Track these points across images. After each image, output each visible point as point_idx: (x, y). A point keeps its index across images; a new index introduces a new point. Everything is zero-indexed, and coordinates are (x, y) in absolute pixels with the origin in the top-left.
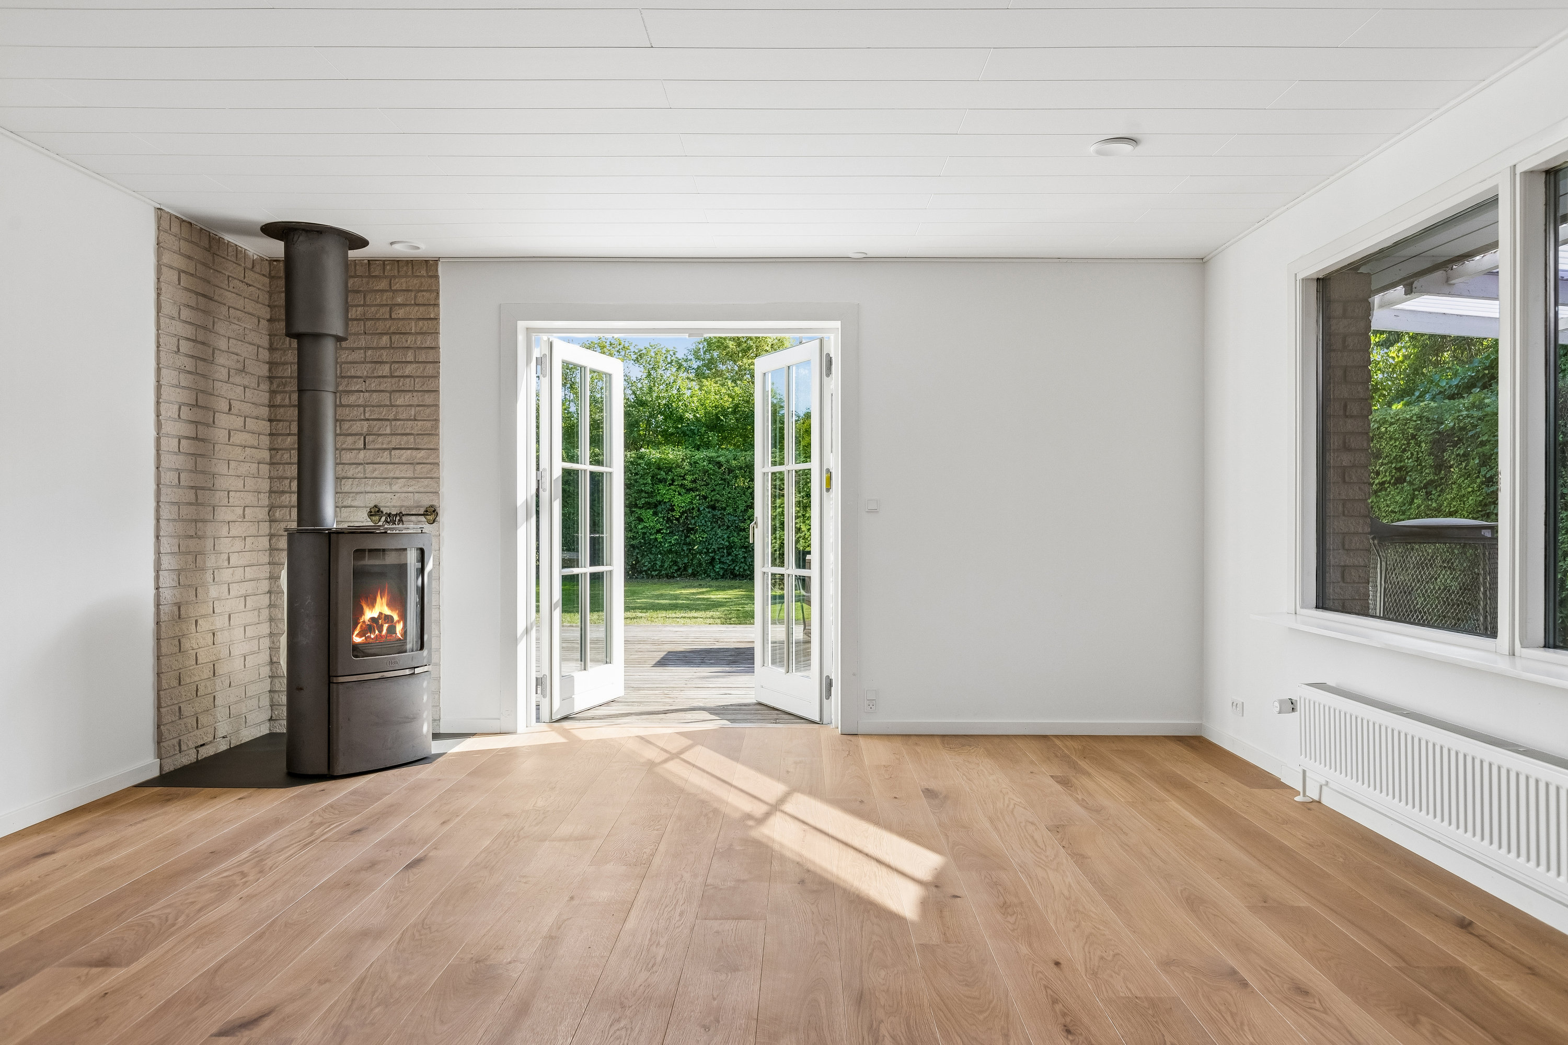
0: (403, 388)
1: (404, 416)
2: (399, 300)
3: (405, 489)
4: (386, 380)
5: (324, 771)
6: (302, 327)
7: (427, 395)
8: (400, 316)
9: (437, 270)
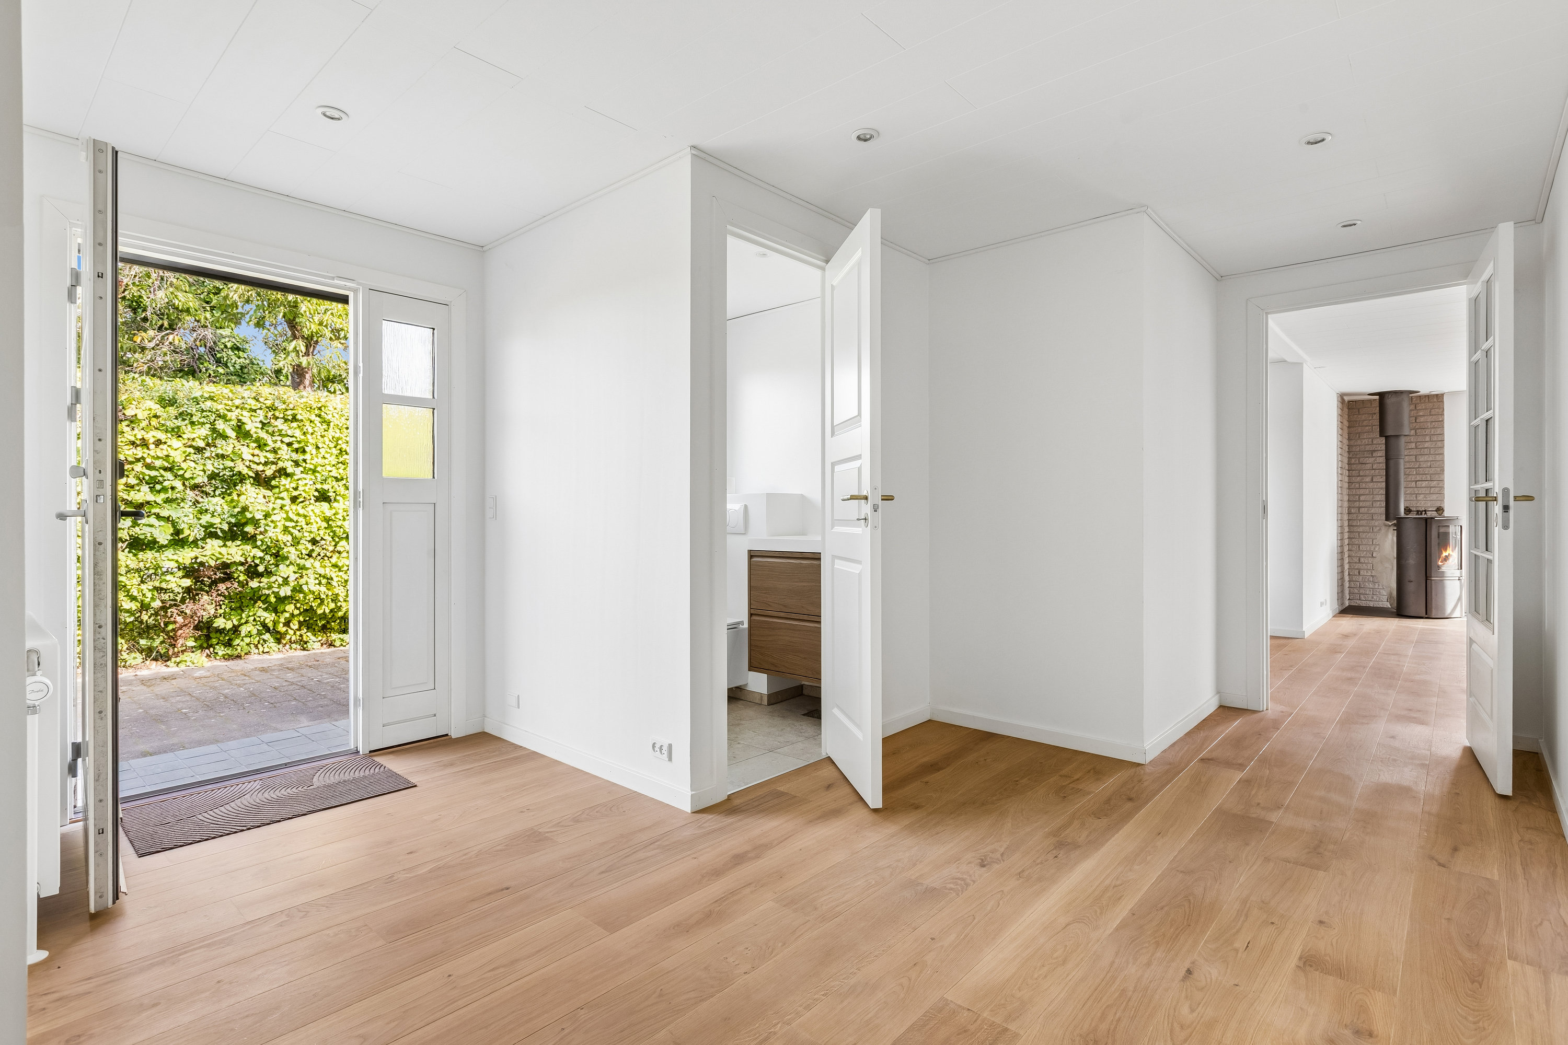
0: (1423, 453)
1: (1424, 466)
2: (1421, 414)
3: (1425, 499)
4: (1413, 450)
5: (1424, 615)
6: (1390, 433)
7: (1437, 456)
8: (1421, 421)
9: (1443, 398)
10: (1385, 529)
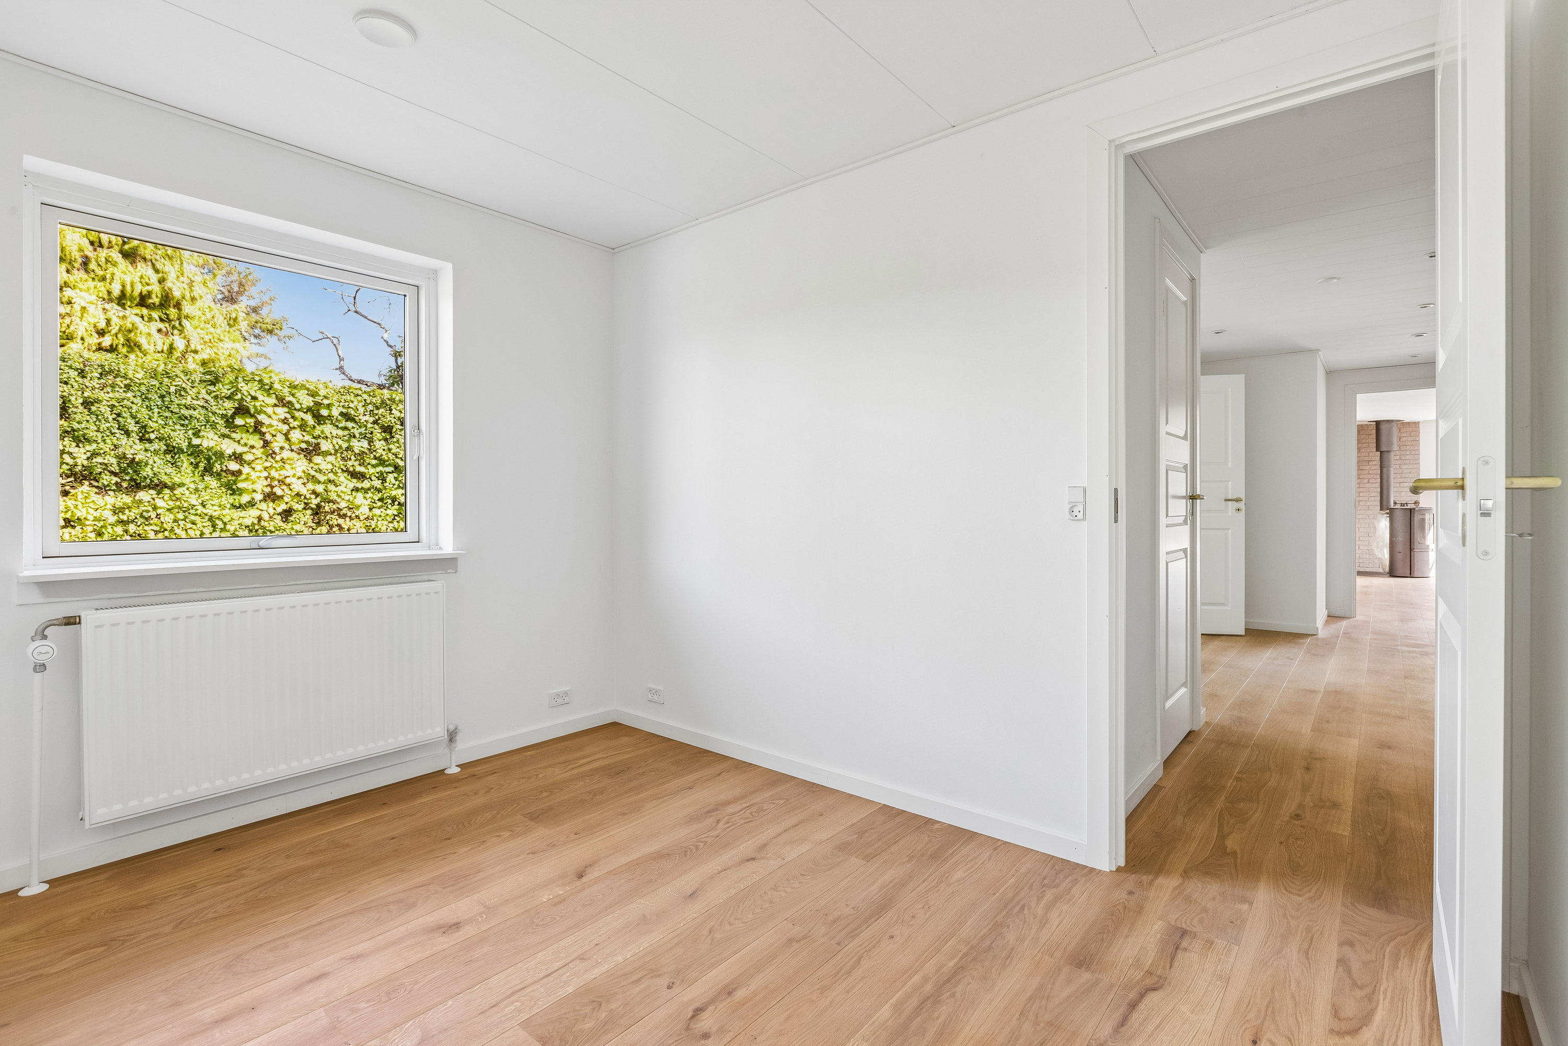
0: (1405, 463)
2: (1403, 435)
4: (1399, 461)
5: (1409, 575)
6: (1384, 449)
8: (1405, 441)
9: (1419, 425)
10: (1380, 516)
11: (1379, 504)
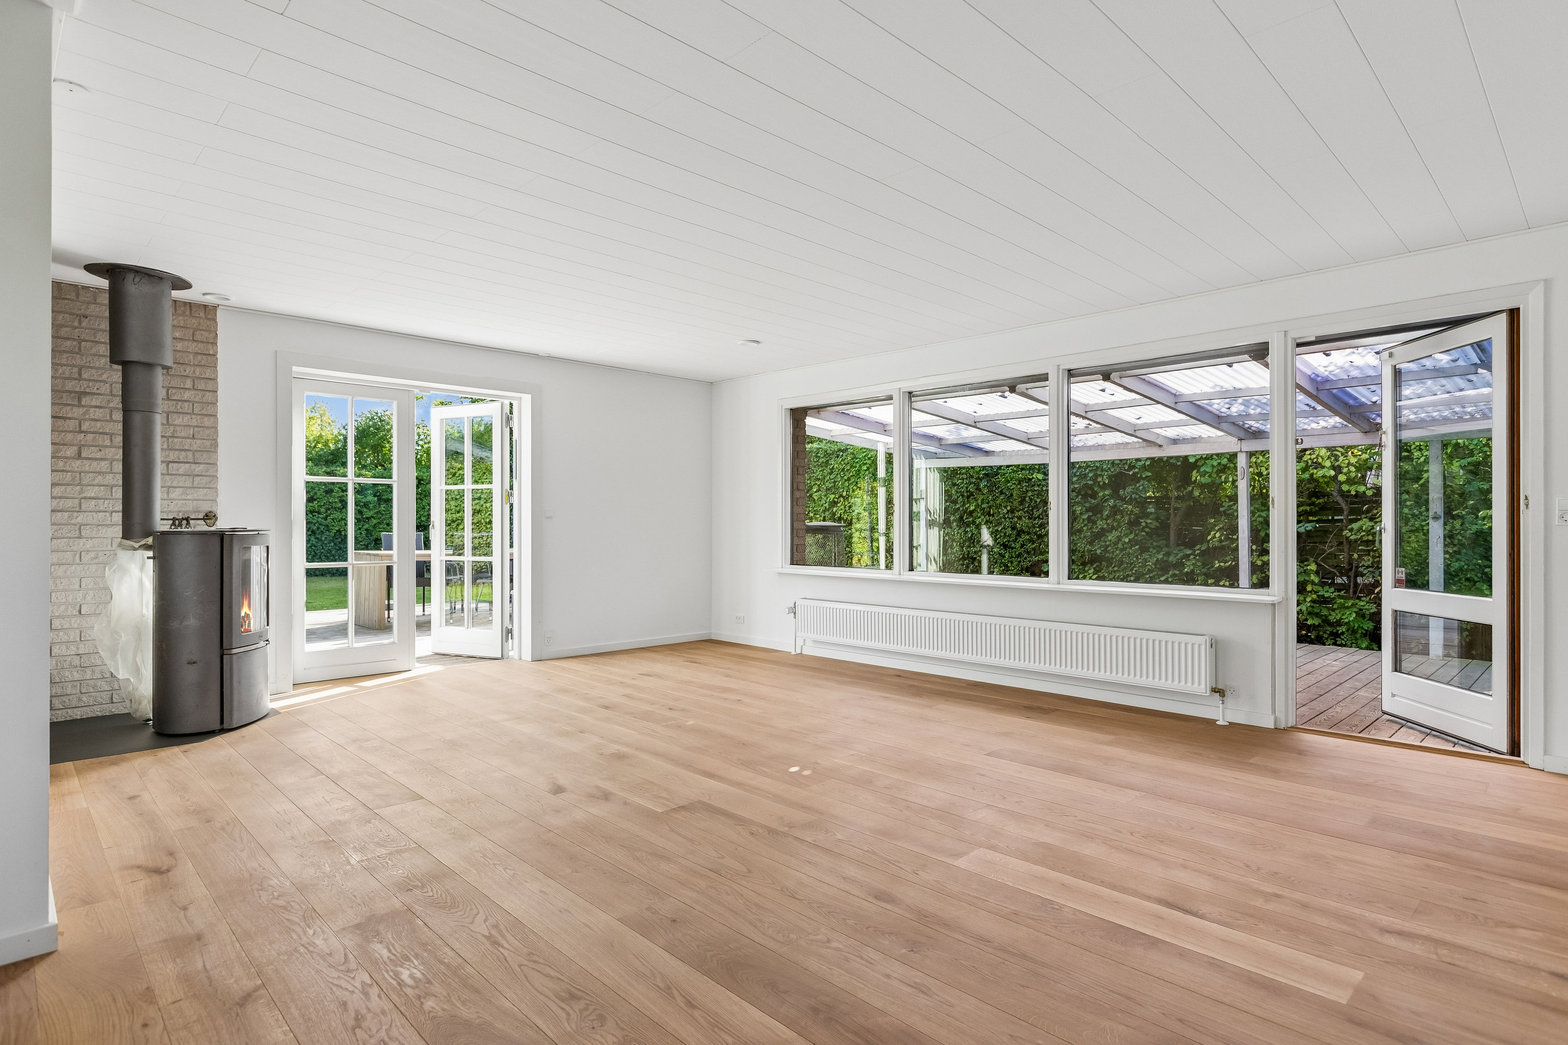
3: (183, 497)
5: (217, 726)
6: (135, 356)
7: (206, 419)
9: (216, 315)
10: (124, 556)
11: (118, 518)
